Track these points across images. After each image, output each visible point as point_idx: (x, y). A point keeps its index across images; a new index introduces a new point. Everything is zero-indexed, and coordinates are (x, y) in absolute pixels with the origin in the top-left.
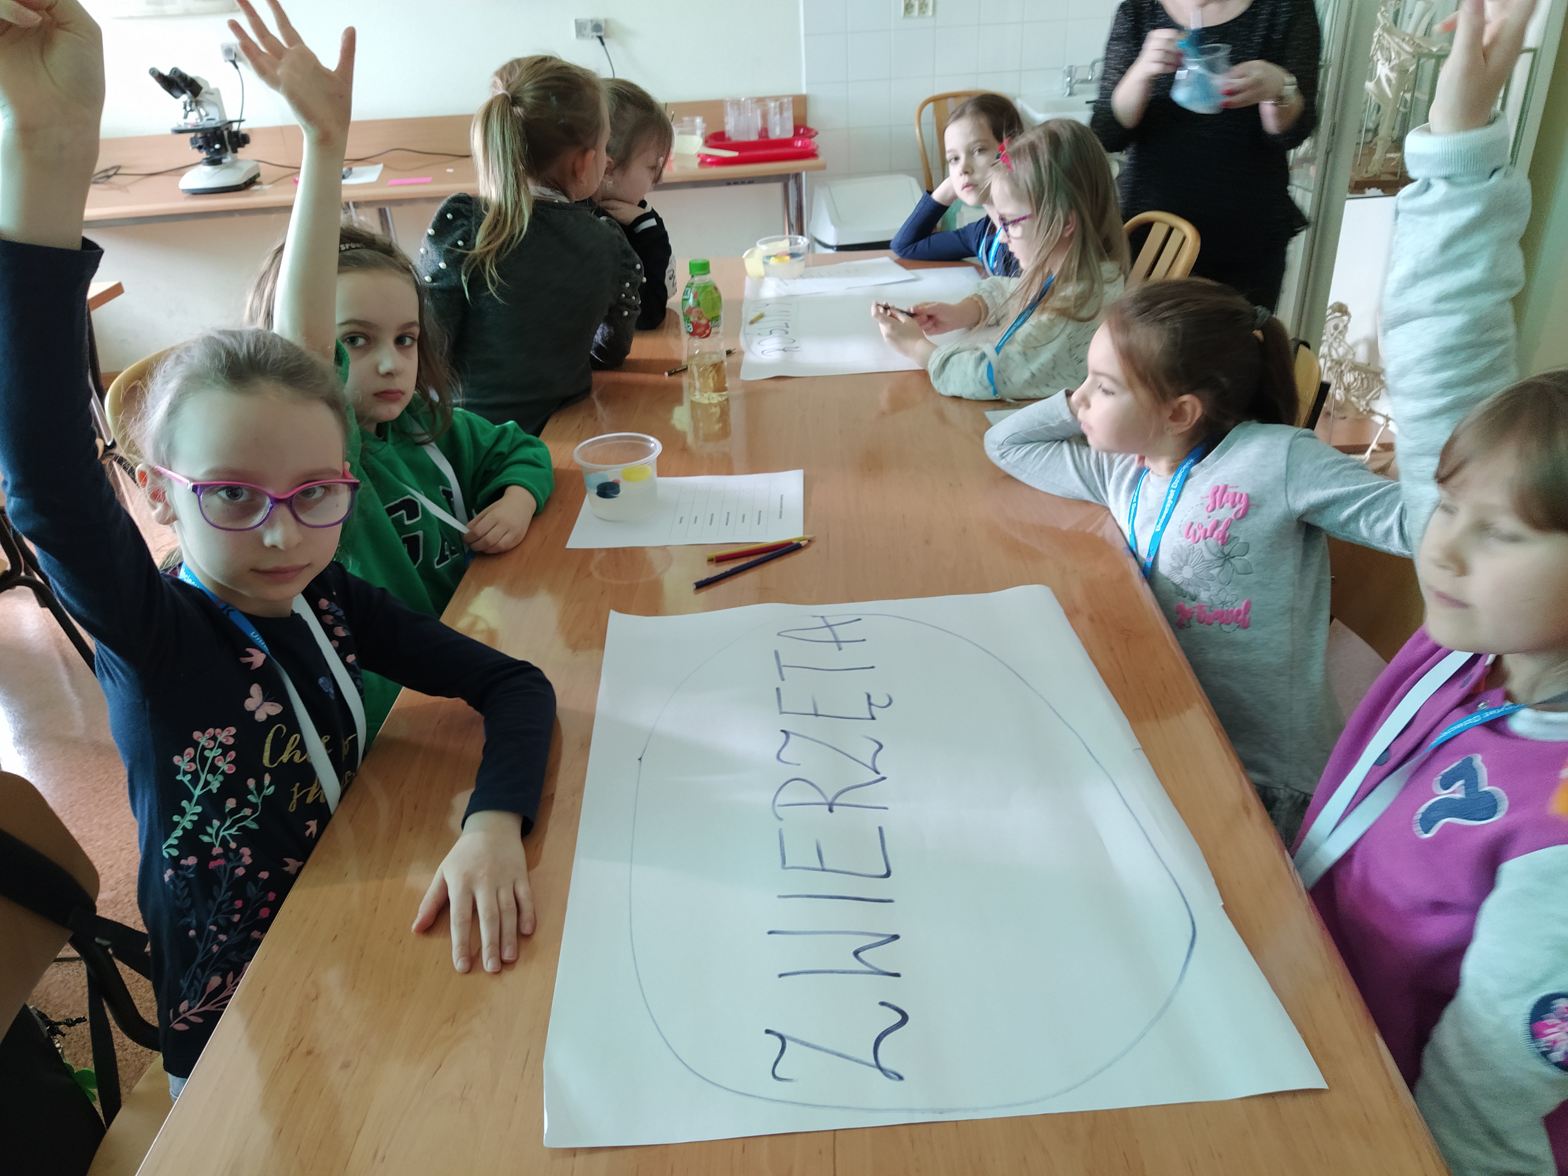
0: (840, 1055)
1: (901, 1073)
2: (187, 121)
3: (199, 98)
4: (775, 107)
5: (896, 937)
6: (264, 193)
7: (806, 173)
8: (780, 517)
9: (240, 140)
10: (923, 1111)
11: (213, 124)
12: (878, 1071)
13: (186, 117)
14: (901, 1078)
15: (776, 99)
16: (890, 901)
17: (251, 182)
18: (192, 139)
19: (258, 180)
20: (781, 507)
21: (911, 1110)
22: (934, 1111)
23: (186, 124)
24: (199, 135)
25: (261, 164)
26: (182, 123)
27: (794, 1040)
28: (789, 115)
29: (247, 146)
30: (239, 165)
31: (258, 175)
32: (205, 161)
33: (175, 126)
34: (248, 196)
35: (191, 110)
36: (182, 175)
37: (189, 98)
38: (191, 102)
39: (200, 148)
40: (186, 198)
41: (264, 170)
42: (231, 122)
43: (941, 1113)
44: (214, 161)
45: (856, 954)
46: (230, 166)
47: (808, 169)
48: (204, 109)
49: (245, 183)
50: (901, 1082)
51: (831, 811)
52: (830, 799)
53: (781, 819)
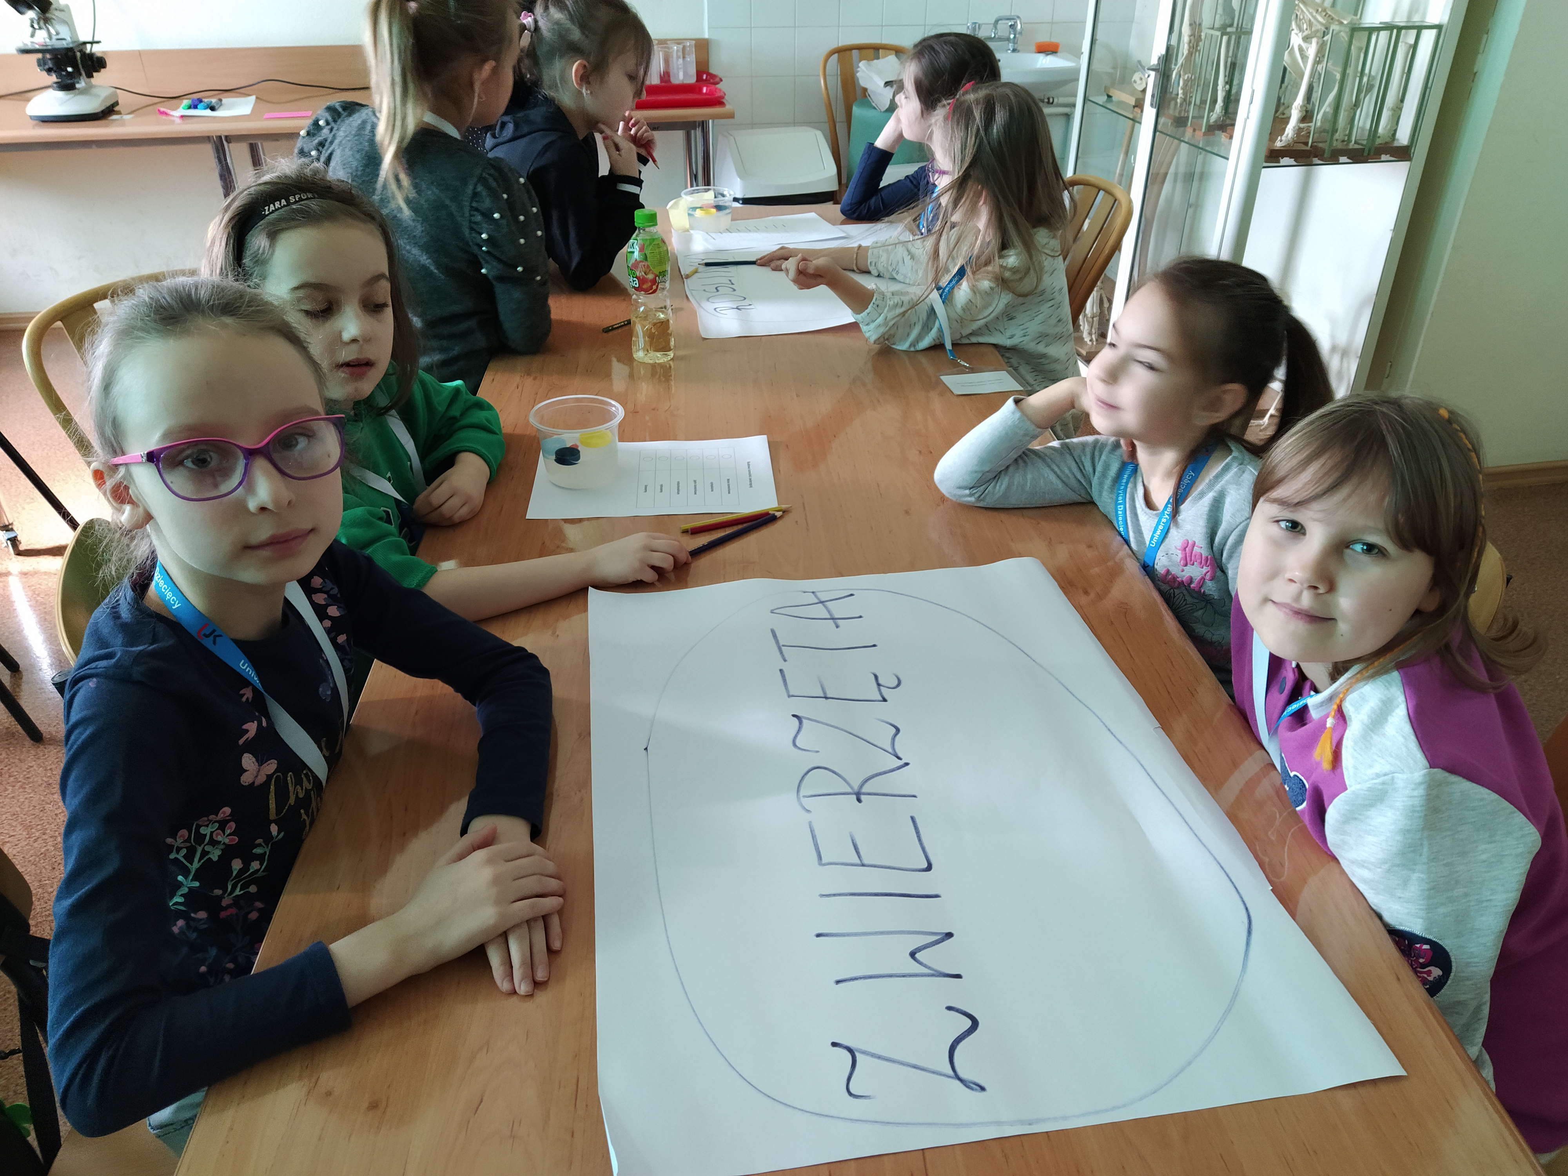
0: (915, 1067)
1: (983, 1084)
2: (34, 40)
3: (47, 15)
4: (678, 51)
5: (949, 935)
6: (123, 124)
7: (713, 122)
8: (751, 486)
9: (95, 64)
10: (1011, 1123)
11: (64, 44)
12: (958, 1082)
13: (33, 36)
14: (983, 1089)
15: (678, 41)
16: (937, 896)
17: (108, 112)
18: (39, 61)
19: (116, 109)
20: (750, 475)
21: (999, 1123)
22: (1022, 1122)
23: (32, 43)
24: (48, 56)
25: (118, 91)
26: (29, 43)
27: (864, 1052)
28: (692, 58)
29: (103, 70)
30: (94, 91)
31: (117, 103)
32: (55, 85)
33: (21, 45)
34: (106, 126)
35: (40, 28)
36: (28, 100)
37: (37, 14)
38: (39, 19)
39: (49, 71)
40: (36, 125)
41: (124, 99)
42: (85, 43)
43: (1030, 1124)
44: (66, 86)
45: (913, 955)
46: (85, 92)
47: (715, 117)
48: (54, 28)
49: (103, 112)
50: (983, 1094)
51: (859, 800)
52: (856, 788)
53: (808, 811)
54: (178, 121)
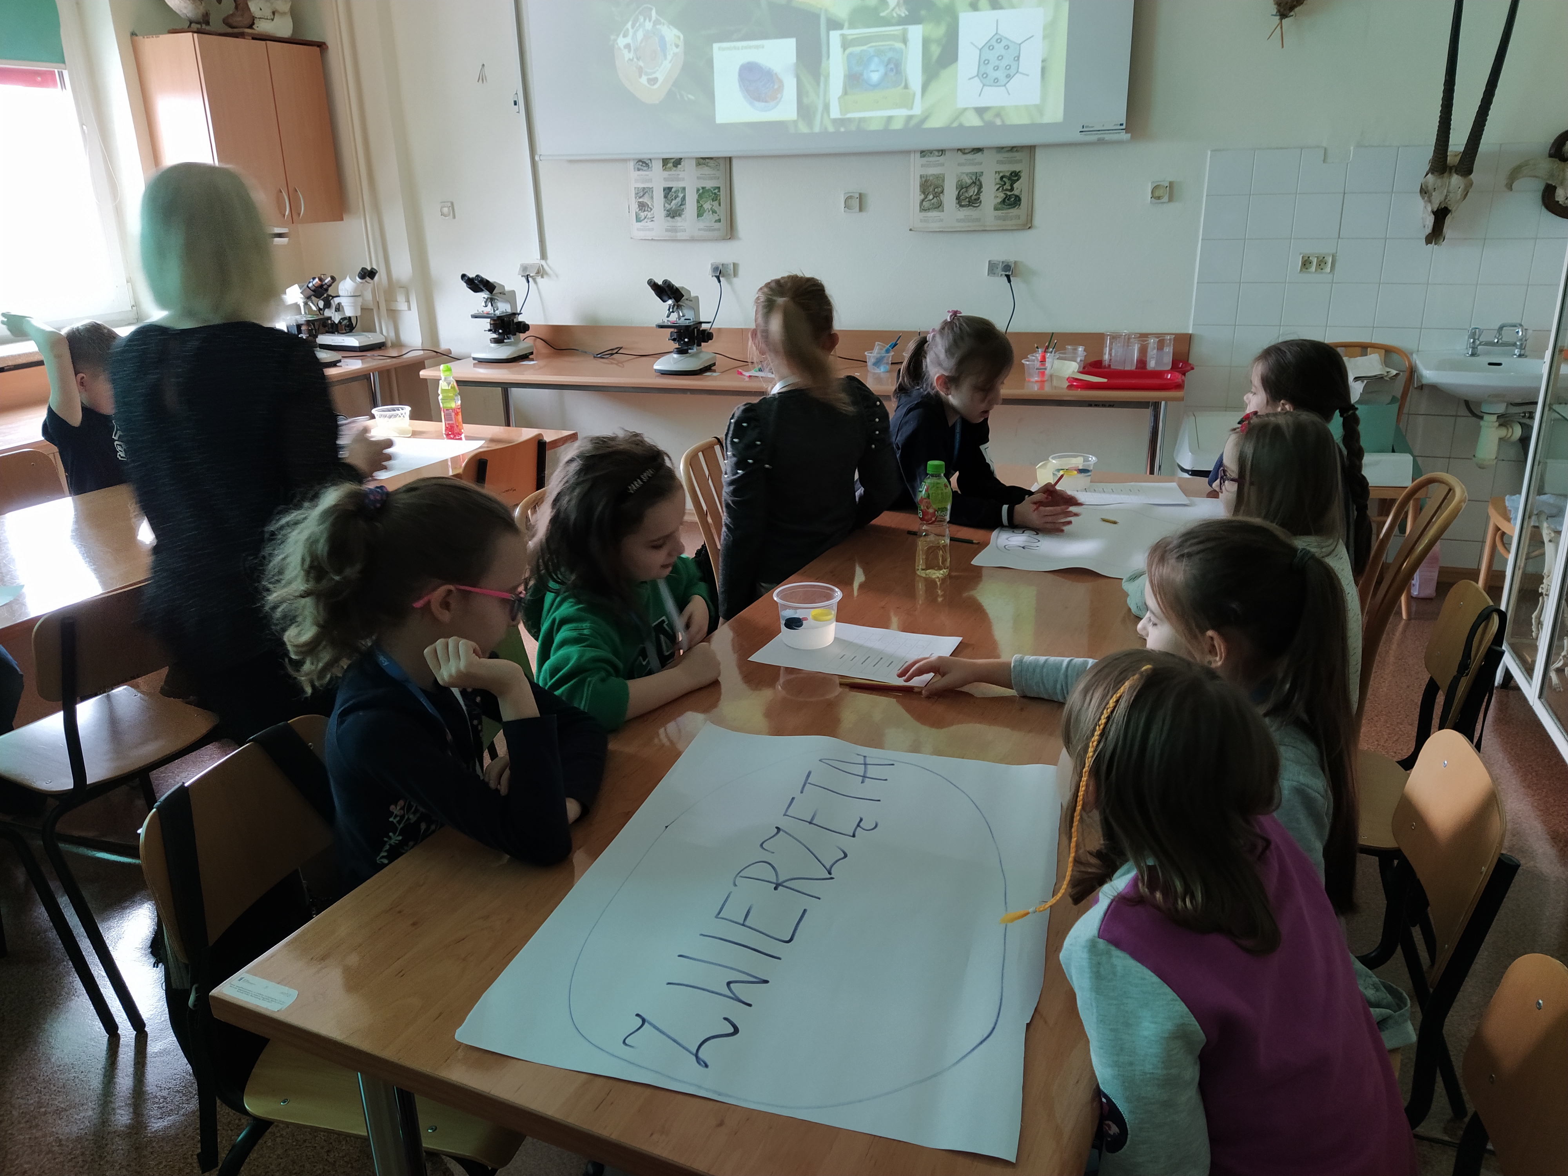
0: (675, 1041)
1: (708, 1063)
2: (669, 319)
3: (679, 303)
4: (1154, 343)
5: (766, 982)
6: (715, 378)
7: (1166, 404)
9: (707, 336)
10: (707, 1090)
11: (687, 323)
12: (694, 1058)
13: (668, 317)
14: (706, 1066)
15: (1157, 335)
16: (779, 958)
17: (708, 368)
18: (671, 332)
19: (713, 368)
21: (700, 1087)
22: (715, 1092)
23: (668, 321)
24: (676, 330)
25: (717, 355)
26: (666, 321)
27: (650, 1024)
28: (1169, 350)
29: (710, 341)
30: (702, 355)
31: (714, 364)
32: (675, 350)
33: (660, 322)
34: (701, 380)
35: (673, 312)
36: (659, 358)
37: (673, 302)
38: (674, 305)
39: (674, 340)
40: (658, 376)
41: (719, 360)
42: (701, 323)
43: (719, 1095)
44: (681, 351)
45: (729, 984)
46: (693, 356)
47: (1167, 400)
48: (682, 312)
49: (700, 369)
50: (706, 1069)
51: (776, 889)
52: (780, 881)
53: (735, 885)
54: (747, 379)
